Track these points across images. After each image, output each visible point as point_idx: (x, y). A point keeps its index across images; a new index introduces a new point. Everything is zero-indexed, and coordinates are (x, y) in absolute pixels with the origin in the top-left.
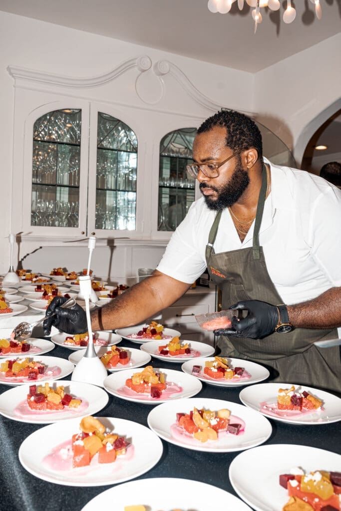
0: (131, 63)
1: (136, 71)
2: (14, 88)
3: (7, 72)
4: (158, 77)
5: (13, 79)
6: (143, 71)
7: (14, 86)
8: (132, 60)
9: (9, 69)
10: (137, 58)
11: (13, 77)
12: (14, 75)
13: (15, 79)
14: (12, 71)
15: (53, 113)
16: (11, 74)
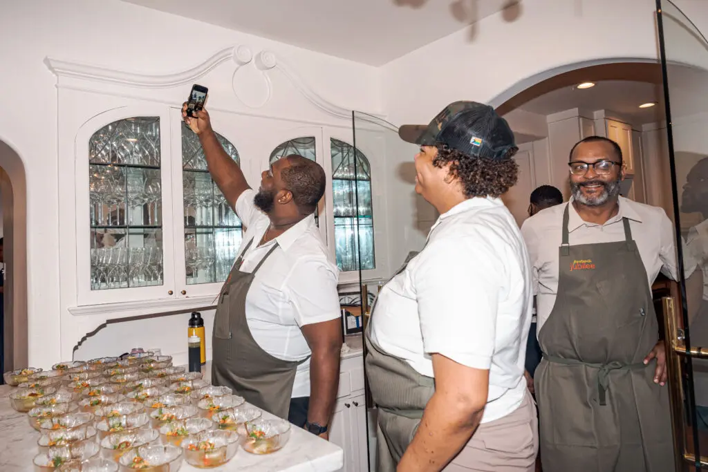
0: (226, 53)
1: (232, 64)
2: (56, 89)
3: (45, 67)
4: (261, 72)
5: (54, 75)
6: (242, 64)
7: (57, 86)
8: (228, 49)
9: (47, 61)
10: (232, 48)
11: (54, 72)
12: (56, 70)
13: (57, 75)
14: (53, 64)
15: (118, 124)
16: (51, 68)
